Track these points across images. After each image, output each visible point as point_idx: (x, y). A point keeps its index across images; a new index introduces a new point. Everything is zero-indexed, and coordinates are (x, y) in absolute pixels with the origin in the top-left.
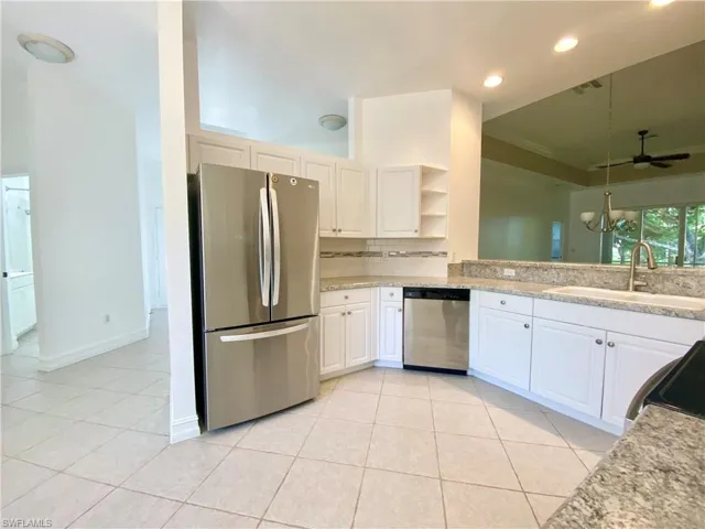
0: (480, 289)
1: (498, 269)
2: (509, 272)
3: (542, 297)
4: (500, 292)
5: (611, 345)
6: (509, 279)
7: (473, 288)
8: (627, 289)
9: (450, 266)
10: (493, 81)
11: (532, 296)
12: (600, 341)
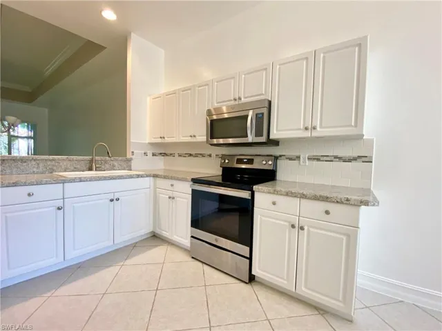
3: (73, 180)
5: (118, 200)
8: (90, 169)
11: (63, 182)
12: (112, 200)
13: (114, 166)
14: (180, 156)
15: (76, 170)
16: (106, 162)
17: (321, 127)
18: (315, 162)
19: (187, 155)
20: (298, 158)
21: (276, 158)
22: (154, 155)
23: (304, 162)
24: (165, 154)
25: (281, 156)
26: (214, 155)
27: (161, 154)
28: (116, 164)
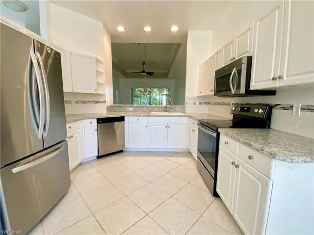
0: (129, 116)
1: (126, 108)
2: (131, 109)
3: (151, 116)
4: (137, 116)
5: (169, 127)
6: (131, 111)
7: (126, 116)
8: (165, 112)
9: (107, 107)
10: (121, 29)
11: (148, 116)
12: (166, 127)
13: (176, 110)
14: (214, 104)
15: (159, 111)
16: (172, 108)
17: (287, 76)
18: (308, 113)
19: (218, 104)
20: (292, 107)
21: (271, 107)
22: (200, 104)
23: (297, 112)
24: (209, 103)
25: (277, 105)
26: (231, 104)
27: (206, 103)
28: (177, 109)
